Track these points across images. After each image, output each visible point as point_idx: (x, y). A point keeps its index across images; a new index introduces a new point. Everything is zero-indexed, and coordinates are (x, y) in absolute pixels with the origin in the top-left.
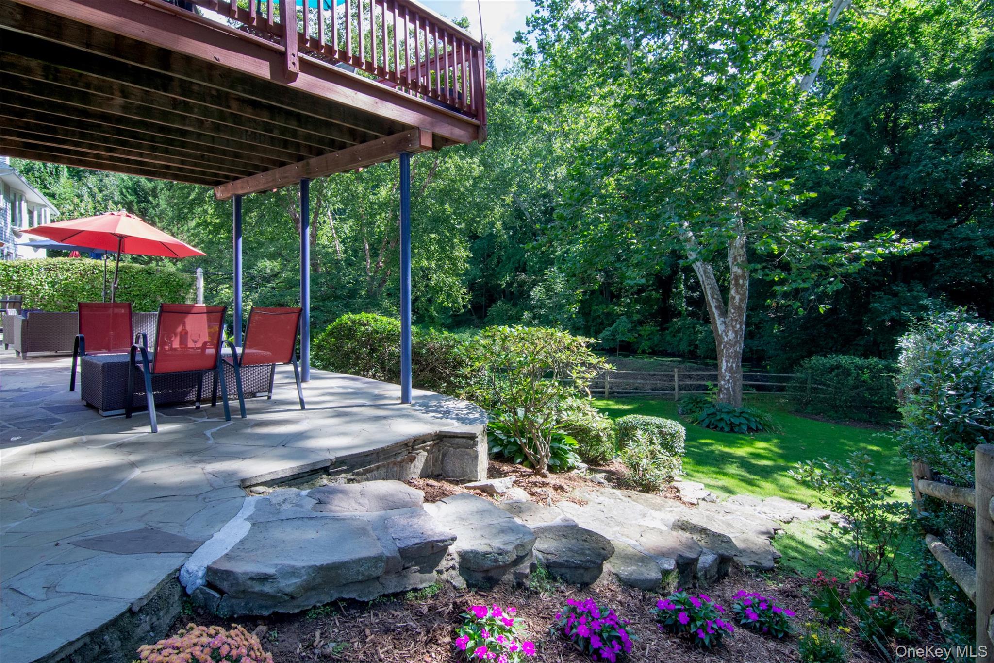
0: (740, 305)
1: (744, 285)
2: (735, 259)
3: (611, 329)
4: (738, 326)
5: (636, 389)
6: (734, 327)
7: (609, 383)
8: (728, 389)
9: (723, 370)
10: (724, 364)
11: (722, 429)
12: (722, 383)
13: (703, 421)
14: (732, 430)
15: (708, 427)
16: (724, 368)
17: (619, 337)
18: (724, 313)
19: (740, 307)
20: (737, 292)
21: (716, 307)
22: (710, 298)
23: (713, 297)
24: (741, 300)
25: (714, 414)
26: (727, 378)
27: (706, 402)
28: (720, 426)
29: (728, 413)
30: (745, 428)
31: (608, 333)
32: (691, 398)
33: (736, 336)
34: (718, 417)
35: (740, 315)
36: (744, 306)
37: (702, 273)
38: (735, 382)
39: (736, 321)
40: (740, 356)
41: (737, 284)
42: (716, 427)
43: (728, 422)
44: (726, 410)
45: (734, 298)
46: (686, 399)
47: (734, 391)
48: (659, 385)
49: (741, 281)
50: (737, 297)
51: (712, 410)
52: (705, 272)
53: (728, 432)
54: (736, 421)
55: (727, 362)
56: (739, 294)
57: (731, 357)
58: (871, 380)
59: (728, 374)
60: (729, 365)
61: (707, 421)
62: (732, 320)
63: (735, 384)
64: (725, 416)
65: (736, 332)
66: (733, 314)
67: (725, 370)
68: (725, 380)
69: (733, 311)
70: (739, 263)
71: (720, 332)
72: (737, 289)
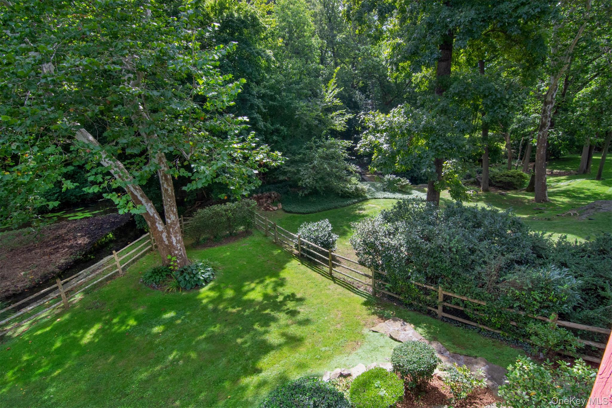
6: (173, 211)
9: (174, 244)
10: (174, 239)
12: (176, 252)
16: (175, 241)
20: (168, 185)
21: (141, 196)
22: (131, 189)
26: (179, 248)
33: (176, 217)
35: (174, 201)
38: (183, 248)
47: (184, 254)
49: (169, 177)
50: (169, 189)
55: (176, 237)
59: (179, 245)
60: (178, 239)
62: (170, 206)
63: (184, 250)
65: (175, 214)
66: (170, 202)
67: (176, 243)
68: (177, 250)
69: (169, 200)
70: (163, 163)
71: (152, 215)
72: (168, 183)
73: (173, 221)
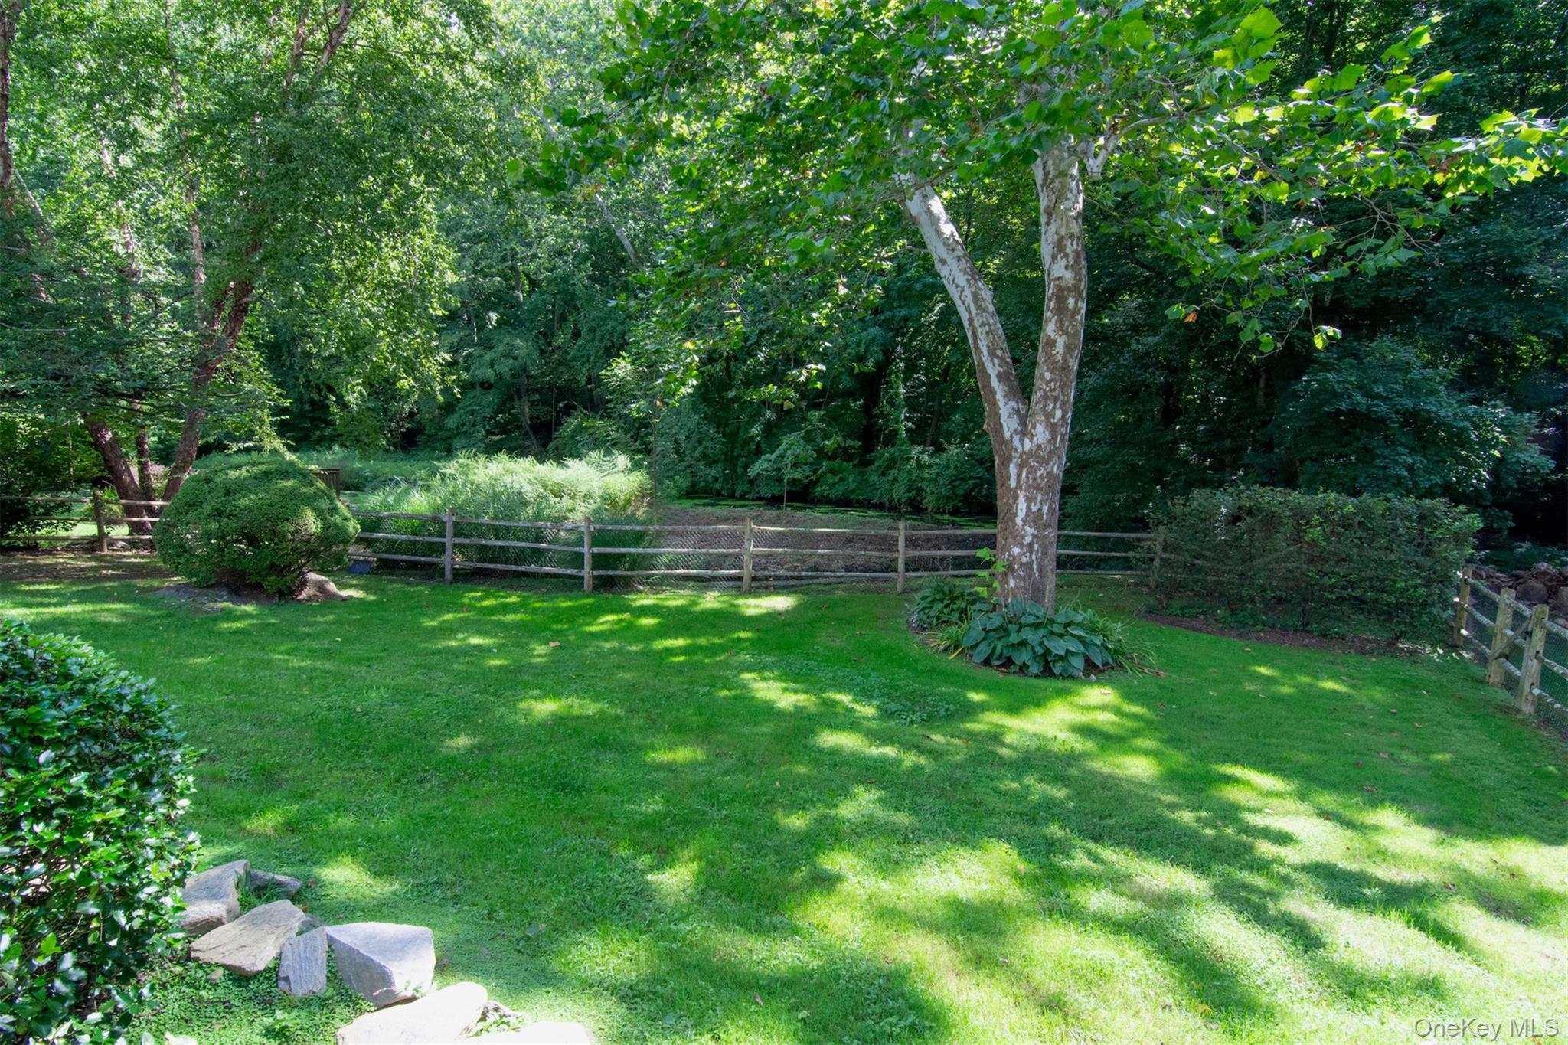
0: (1065, 361)
1: (1076, 311)
2: (1059, 247)
3: (773, 457)
4: (1058, 413)
5: (815, 569)
6: (1048, 415)
7: (754, 556)
8: (1028, 566)
9: (1019, 521)
10: (1022, 505)
11: (1023, 669)
12: (1016, 551)
13: (974, 647)
14: (1047, 672)
15: (987, 662)
16: (1021, 514)
17: (789, 475)
18: (1023, 387)
19: (1065, 367)
20: (1060, 328)
21: (1000, 377)
22: (985, 356)
23: (992, 354)
24: (1068, 349)
25: (1003, 630)
26: (1028, 539)
27: (975, 599)
28: (1018, 662)
29: (1037, 626)
30: (1078, 663)
31: (765, 465)
32: (939, 590)
33: (1054, 438)
34: (1014, 638)
35: (1064, 387)
36: (1073, 364)
37: (969, 300)
38: (1044, 549)
39: (1056, 399)
40: (1058, 486)
41: (1061, 309)
42: (1008, 662)
43: (1040, 650)
44: (1031, 620)
45: (1052, 343)
46: (927, 592)
47: (1040, 571)
48: (860, 560)
49: (1071, 302)
50: (1061, 342)
51: (996, 621)
52: (976, 297)
53: (1037, 676)
54: (1058, 647)
55: (1029, 500)
56: (1065, 333)
57: (1038, 488)
58: (1327, 539)
59: (1030, 530)
60: (1034, 508)
61: (984, 649)
62: (1045, 397)
63: (1044, 554)
64: (1027, 634)
65: (1053, 428)
66: (1048, 383)
67: (1024, 521)
68: (1021, 545)
69: (1048, 375)
70: (1066, 256)
71: (1007, 435)
72: (1061, 322)
73: (1039, 447)
